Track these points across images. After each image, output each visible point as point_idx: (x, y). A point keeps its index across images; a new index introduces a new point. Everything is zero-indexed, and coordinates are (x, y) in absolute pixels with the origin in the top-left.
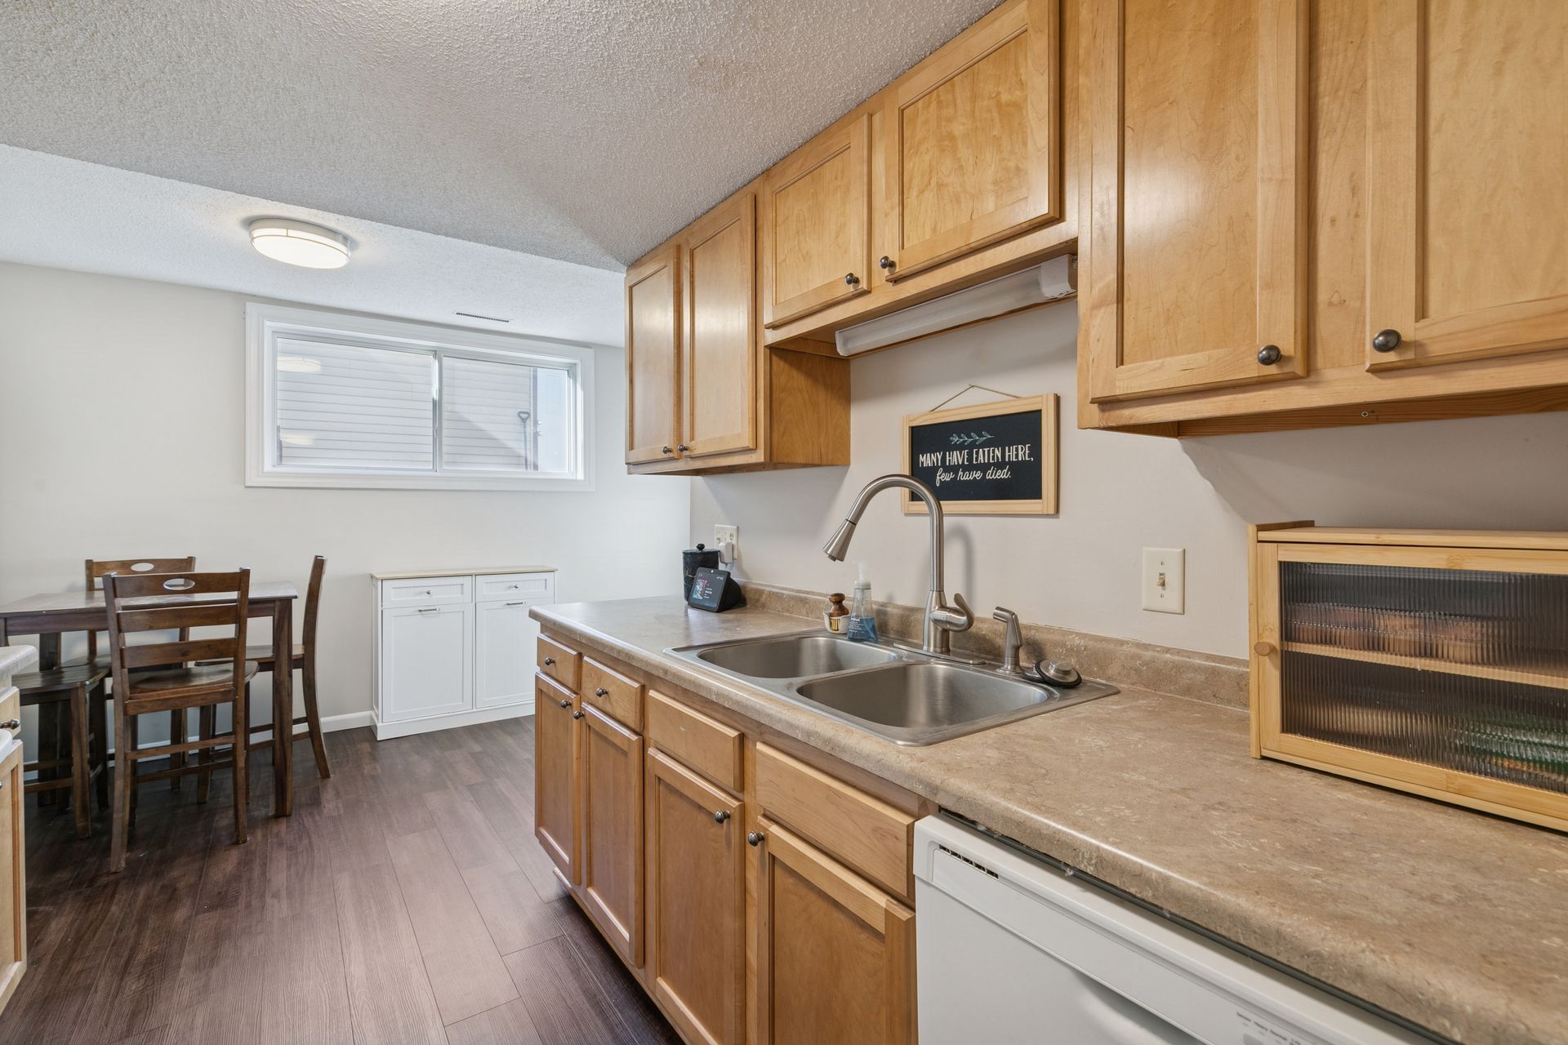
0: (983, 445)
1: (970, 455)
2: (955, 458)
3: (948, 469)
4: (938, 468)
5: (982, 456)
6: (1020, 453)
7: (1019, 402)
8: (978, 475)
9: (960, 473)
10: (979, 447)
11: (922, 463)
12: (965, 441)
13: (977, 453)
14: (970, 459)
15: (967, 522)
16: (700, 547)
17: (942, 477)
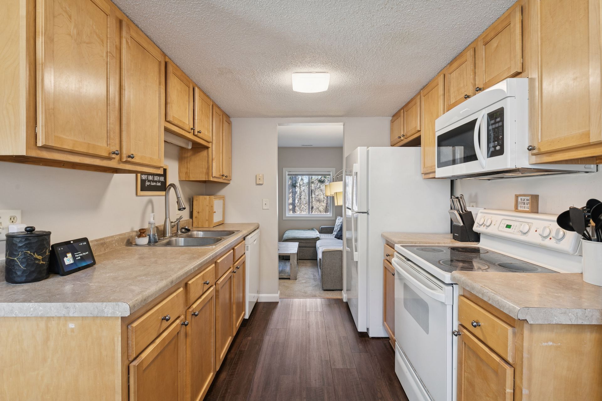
1: (153, 177)
2: (150, 178)
3: (149, 181)
4: (146, 180)
5: (156, 178)
6: (162, 179)
8: (155, 184)
9: (151, 183)
10: (155, 175)
14: (153, 179)
15: (153, 198)
16: (30, 230)
17: (147, 183)
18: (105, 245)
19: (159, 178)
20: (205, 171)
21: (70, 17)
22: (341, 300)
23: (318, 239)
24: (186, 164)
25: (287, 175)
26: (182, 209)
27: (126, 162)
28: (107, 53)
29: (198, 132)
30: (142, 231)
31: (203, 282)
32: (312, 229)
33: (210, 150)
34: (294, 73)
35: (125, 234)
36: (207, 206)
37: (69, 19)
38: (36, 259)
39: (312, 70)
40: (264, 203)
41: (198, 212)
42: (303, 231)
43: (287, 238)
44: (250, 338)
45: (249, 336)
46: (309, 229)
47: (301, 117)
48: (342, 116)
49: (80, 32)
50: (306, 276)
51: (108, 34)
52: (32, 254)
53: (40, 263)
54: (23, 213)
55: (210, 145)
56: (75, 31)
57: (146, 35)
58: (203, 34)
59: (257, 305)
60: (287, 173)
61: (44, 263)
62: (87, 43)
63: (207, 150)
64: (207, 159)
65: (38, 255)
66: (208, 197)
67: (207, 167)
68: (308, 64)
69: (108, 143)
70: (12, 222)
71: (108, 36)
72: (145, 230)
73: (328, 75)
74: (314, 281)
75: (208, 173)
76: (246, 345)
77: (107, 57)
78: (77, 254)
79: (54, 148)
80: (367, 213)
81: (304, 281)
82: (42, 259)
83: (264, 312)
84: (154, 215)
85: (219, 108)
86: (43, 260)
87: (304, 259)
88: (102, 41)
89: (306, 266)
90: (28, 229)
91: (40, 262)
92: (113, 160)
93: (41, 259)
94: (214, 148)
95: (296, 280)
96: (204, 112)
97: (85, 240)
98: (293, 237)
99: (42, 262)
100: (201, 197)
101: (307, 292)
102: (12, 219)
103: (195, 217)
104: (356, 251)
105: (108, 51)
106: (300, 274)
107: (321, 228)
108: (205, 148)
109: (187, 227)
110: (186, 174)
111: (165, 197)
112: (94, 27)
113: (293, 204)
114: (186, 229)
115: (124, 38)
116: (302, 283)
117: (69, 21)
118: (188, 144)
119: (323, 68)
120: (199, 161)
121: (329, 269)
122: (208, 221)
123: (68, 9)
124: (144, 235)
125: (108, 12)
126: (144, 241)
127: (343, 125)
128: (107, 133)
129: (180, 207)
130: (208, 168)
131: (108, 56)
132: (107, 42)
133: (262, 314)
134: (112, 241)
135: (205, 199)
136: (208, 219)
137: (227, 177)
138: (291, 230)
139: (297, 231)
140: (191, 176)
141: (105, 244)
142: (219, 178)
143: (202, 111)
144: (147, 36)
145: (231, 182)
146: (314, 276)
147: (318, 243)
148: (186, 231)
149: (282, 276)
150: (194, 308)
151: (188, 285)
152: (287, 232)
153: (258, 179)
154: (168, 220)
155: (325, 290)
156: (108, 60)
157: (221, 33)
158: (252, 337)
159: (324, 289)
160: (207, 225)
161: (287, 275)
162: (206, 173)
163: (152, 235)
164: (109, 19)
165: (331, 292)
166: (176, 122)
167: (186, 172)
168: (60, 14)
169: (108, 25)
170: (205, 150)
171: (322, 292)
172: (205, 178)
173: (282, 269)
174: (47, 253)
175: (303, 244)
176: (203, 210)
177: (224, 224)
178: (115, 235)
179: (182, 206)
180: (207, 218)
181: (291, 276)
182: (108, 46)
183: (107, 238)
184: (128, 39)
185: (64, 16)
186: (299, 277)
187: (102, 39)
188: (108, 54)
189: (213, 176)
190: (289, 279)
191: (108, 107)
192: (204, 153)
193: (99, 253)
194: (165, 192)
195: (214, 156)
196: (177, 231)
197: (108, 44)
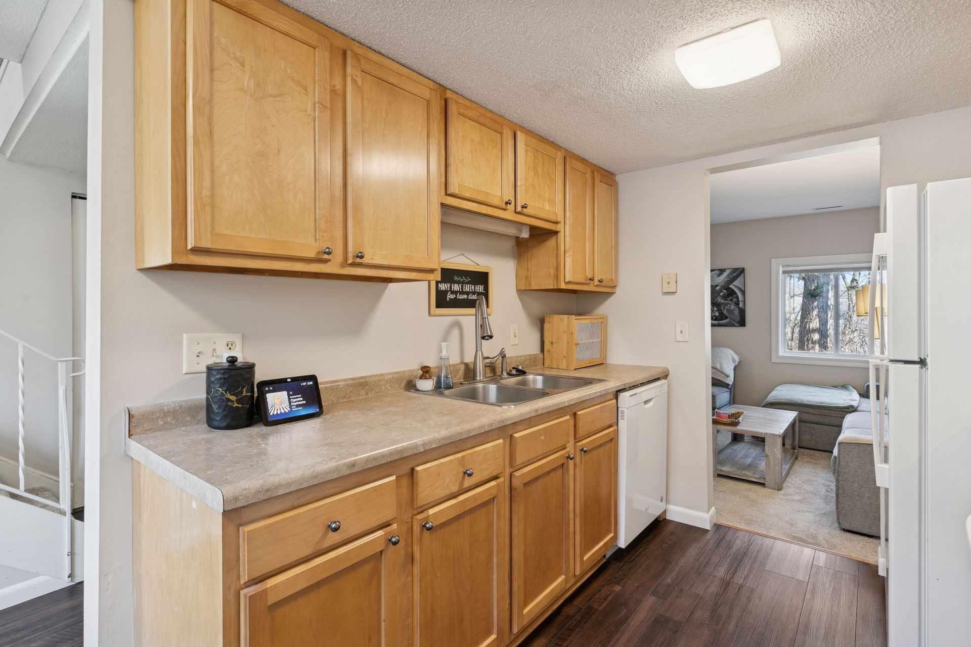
0: (468, 283)
1: (462, 286)
2: (456, 287)
3: (453, 292)
4: (448, 291)
5: (468, 288)
6: (481, 289)
7: (478, 267)
8: (465, 296)
9: (458, 295)
10: (466, 283)
11: (440, 288)
12: (460, 280)
13: (465, 286)
14: (462, 289)
15: (461, 318)
16: (232, 360)
17: (450, 296)
18: (367, 387)
19: (473, 288)
20: (552, 272)
21: (243, 65)
22: (873, 569)
23: (851, 409)
24: (526, 262)
25: (781, 272)
26: (486, 338)
27: (353, 265)
28: (314, 104)
29: (523, 207)
30: (424, 370)
31: (462, 470)
32: (844, 387)
33: (561, 235)
34: (679, 47)
35: (404, 372)
36: (565, 332)
37: (241, 67)
38: (229, 400)
39: (718, 25)
40: (678, 330)
41: (552, 343)
42: (817, 389)
43: (774, 399)
44: (617, 588)
45: (618, 584)
46: (835, 387)
47: (760, 146)
48: (871, 122)
49: (261, 82)
50: (807, 487)
51: (316, 75)
52: (224, 392)
53: (234, 406)
54: (244, 338)
55: (559, 227)
56: (252, 83)
57: (401, 64)
58: (468, 29)
59: (658, 525)
60: (781, 270)
61: (240, 406)
62: (275, 96)
63: (556, 236)
64: (555, 252)
65: (231, 395)
66: (565, 317)
67: (555, 265)
68: (699, 14)
69: (317, 238)
70: (230, 349)
71: (317, 78)
72: (428, 369)
73: (766, 24)
74: (825, 502)
75: (557, 277)
76: (605, 599)
77: (315, 110)
78: (294, 398)
79: (212, 250)
80: (922, 362)
81: (797, 497)
82: (236, 400)
83: (669, 542)
84: (447, 345)
85: (583, 160)
86: (238, 401)
87: (815, 448)
88: (305, 89)
89: (815, 464)
90: (229, 359)
91: (234, 404)
92: (329, 263)
93: (234, 400)
94: (566, 233)
95: (780, 489)
96: (540, 171)
97: (313, 378)
98: (789, 400)
99: (237, 405)
100: (556, 317)
101: (796, 524)
102: (230, 345)
103: (548, 351)
104: (886, 461)
105: (317, 101)
106: (794, 479)
107: (866, 385)
108: (549, 233)
109: (520, 368)
110: (526, 280)
111: (475, 317)
112: (289, 70)
113: (822, 331)
114: (518, 370)
115: (349, 76)
116: (793, 500)
117: (240, 70)
118: (520, 231)
119: (744, 10)
120: (542, 254)
121: (856, 485)
122: (566, 359)
123: (238, 53)
124: (427, 375)
125: (314, 43)
126: (427, 385)
127: (878, 142)
128: (315, 223)
129: (484, 333)
130: (557, 268)
131: (317, 108)
132: (315, 88)
133: (664, 546)
134: (380, 381)
135: (562, 320)
136: (566, 356)
137: (601, 282)
138: (791, 383)
139: (802, 388)
140: (533, 282)
141: (367, 385)
142: (587, 284)
143: (535, 170)
144: (403, 66)
145: (618, 290)
146: (827, 491)
147: (849, 419)
148: (518, 373)
149: (748, 476)
150: (430, 514)
151: (415, 473)
152: (778, 388)
153: (665, 283)
154: (479, 353)
155: (844, 530)
156: (316, 114)
157: (490, 15)
158: (622, 587)
159: (843, 527)
160: (564, 366)
161: (758, 476)
162: (554, 277)
163: (444, 376)
164: (317, 53)
165: (861, 538)
166: (467, 195)
167: (527, 276)
168: (225, 64)
169: (317, 63)
170: (552, 237)
171: (838, 532)
172: (554, 286)
173: (752, 462)
174: (244, 392)
175: (811, 415)
176: (559, 339)
177: (604, 366)
178: (387, 374)
179: (488, 333)
180: (565, 353)
181: (767, 479)
182: (316, 93)
183: (370, 377)
184: (357, 76)
185: (231, 65)
186: (789, 485)
187: (305, 85)
188: (317, 105)
189: (567, 281)
190: (763, 485)
191: (317, 184)
192: (552, 242)
193: (357, 397)
194: (475, 309)
195: (567, 247)
196: (502, 373)
197: (316, 90)
